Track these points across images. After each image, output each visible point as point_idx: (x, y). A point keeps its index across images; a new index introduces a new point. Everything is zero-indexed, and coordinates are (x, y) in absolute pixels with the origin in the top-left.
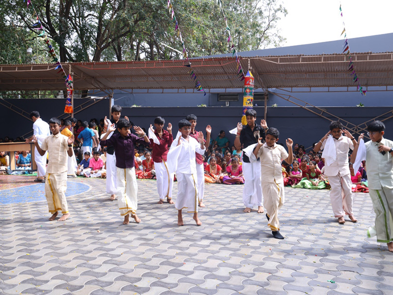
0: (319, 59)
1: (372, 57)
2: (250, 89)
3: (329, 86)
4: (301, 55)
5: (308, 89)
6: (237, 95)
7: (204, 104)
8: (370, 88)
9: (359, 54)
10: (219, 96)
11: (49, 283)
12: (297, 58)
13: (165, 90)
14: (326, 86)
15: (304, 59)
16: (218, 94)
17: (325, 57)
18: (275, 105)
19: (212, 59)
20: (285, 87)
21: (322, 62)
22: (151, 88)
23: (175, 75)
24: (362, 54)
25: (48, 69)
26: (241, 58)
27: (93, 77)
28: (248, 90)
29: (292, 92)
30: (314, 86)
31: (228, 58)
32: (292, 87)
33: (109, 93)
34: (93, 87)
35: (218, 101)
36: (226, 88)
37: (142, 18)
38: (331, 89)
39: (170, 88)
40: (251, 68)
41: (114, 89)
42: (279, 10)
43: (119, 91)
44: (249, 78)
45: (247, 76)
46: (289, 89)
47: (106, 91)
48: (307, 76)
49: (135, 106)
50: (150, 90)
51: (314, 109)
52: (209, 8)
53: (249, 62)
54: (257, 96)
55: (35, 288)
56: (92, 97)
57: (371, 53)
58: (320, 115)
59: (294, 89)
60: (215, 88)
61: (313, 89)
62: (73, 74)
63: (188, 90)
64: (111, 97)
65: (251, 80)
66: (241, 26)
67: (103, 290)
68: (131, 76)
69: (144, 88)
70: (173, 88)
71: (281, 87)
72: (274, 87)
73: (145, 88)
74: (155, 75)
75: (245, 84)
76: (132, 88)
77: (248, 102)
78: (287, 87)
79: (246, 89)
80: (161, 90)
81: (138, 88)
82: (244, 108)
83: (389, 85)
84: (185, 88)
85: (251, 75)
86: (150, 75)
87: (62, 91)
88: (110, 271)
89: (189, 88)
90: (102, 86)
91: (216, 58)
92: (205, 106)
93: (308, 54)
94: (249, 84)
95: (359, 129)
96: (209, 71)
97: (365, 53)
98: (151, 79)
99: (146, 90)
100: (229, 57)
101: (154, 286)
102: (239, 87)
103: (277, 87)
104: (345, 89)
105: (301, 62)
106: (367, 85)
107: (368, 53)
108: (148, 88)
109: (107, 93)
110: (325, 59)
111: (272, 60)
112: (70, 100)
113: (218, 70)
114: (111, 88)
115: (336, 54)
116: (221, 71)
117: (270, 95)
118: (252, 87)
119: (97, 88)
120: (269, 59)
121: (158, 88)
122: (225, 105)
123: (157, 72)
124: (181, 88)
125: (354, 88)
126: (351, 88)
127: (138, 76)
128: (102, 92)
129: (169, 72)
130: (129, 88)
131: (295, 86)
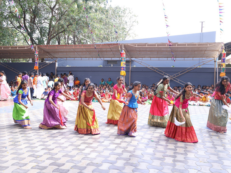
0: (155, 45)
1: (178, 45)
2: (124, 58)
3: (159, 58)
4: (147, 43)
5: (149, 59)
6: (117, 61)
7: (101, 65)
8: (177, 59)
10: (108, 61)
11: (38, 148)
12: (145, 45)
13: (82, 59)
14: (158, 58)
15: (148, 45)
17: (157, 44)
18: (135, 66)
19: (105, 44)
20: (139, 58)
21: (156, 46)
22: (76, 58)
23: (87, 51)
24: (174, 43)
25: (26, 48)
27: (48, 52)
28: (123, 59)
30: (152, 58)
31: (113, 44)
32: (142, 58)
34: (47, 57)
35: (107, 64)
36: (112, 58)
37: (71, 24)
38: (160, 59)
39: (85, 58)
40: (124, 49)
41: (58, 58)
42: (134, 21)
43: (60, 59)
44: (123, 53)
45: (122, 52)
46: (141, 59)
47: (54, 59)
48: (149, 53)
49: (68, 66)
51: (152, 68)
52: (103, 20)
53: (123, 46)
54: (127, 62)
55: (32, 150)
56: (47, 62)
57: (178, 43)
58: (155, 71)
59: (143, 59)
60: (106, 58)
61: (152, 59)
62: (38, 50)
63: (94, 59)
64: (56, 62)
65: (124, 54)
66: (117, 29)
67: (64, 150)
68: (66, 52)
69: (72, 58)
70: (86, 58)
71: (137, 58)
72: (134, 58)
73: (73, 58)
74: (78, 52)
76: (67, 58)
77: (124, 64)
79: (122, 58)
80: (80, 59)
81: (69, 58)
82: (122, 67)
83: (185, 57)
84: (92, 58)
85: (124, 52)
86: (75, 51)
87: (31, 59)
88: (65, 142)
89: (94, 58)
90: (52, 57)
91: (107, 44)
92: (102, 66)
93: (150, 42)
94: (123, 56)
95: (173, 77)
96: (104, 50)
97: (175, 43)
98: (76, 53)
101: (87, 148)
102: (117, 58)
103: (135, 58)
104: (166, 59)
105: (147, 47)
106: (176, 57)
108: (74, 58)
110: (158, 45)
111: (133, 45)
112: (37, 63)
113: (108, 50)
114: (56, 58)
116: (110, 50)
117: (132, 61)
118: (125, 57)
119: (50, 58)
120: (132, 45)
121: (79, 58)
122: (111, 66)
123: (79, 50)
124: (90, 58)
125: (170, 59)
126: (169, 59)
127: (69, 52)
128: (52, 59)
129: (84, 50)
130: (65, 58)
131: (144, 57)
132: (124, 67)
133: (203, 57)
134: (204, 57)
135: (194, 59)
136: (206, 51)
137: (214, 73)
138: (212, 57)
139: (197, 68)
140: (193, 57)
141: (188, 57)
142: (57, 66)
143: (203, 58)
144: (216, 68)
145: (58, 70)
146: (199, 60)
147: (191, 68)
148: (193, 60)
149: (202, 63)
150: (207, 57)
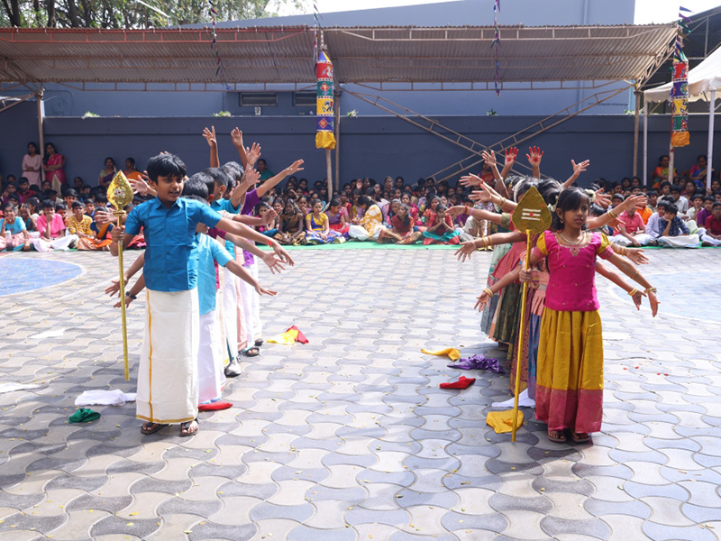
0: (441, 34)
1: (524, 33)
2: (329, 84)
3: (442, 81)
4: (410, 27)
5: (407, 85)
6: (275, 96)
7: (226, 111)
8: (506, 85)
9: (504, 27)
10: (242, 96)
12: (405, 32)
13: (150, 86)
14: (437, 80)
15: (416, 34)
16: (239, 93)
17: (449, 31)
18: (354, 114)
19: (254, 29)
20: (369, 80)
21: (446, 39)
22: (121, 81)
23: (176, 57)
24: (508, 27)
26: (307, 28)
27: (6, 58)
28: (325, 87)
29: (381, 90)
30: (418, 81)
31: (284, 28)
32: (381, 81)
33: (35, 89)
35: (240, 105)
36: (265, 82)
38: (447, 85)
39: (159, 81)
40: (326, 47)
41: (45, 81)
43: (52, 86)
44: (325, 65)
45: (321, 61)
46: (377, 85)
47: (29, 84)
49: (89, 115)
50: (120, 85)
51: (419, 119)
53: (322, 36)
54: (338, 95)
57: (522, 27)
58: (429, 130)
59: (386, 85)
60: (245, 82)
61: (417, 85)
63: (194, 86)
64: (38, 97)
65: (329, 68)
68: (88, 58)
69: (107, 81)
70: (164, 81)
71: (362, 81)
72: (350, 81)
73: (110, 81)
74: (136, 57)
75: (319, 76)
76: (83, 81)
78: (373, 81)
79: (320, 84)
80: (142, 86)
81: (95, 80)
82: (320, 118)
83: (536, 80)
84: (190, 83)
85: (328, 61)
86: (126, 57)
89: (196, 82)
90: (23, 77)
91: (262, 28)
92: (227, 114)
93: (423, 24)
94: (326, 76)
96: (243, 51)
97: (513, 27)
98: (127, 63)
99: (112, 86)
100: (286, 25)
102: (288, 81)
103: (356, 82)
104: (467, 85)
105: (411, 39)
106: (502, 80)
107: (518, 27)
108: (116, 81)
109: (31, 90)
110: (451, 34)
111: (360, 33)
113: (259, 50)
114: (39, 81)
115: (468, 27)
116: (265, 51)
117: (344, 94)
118: (331, 80)
119: (12, 79)
120: (356, 32)
121: (136, 81)
122: (254, 113)
123: (143, 51)
124: (181, 81)
125: (482, 85)
126: (478, 85)
127: (101, 57)
128: (22, 87)
129: (166, 51)
130: (76, 81)
131: (387, 81)
132: (328, 119)
133: (596, 78)
134: (600, 78)
135: (567, 84)
136: (611, 54)
137: (633, 132)
138: (627, 78)
139: (574, 117)
140: (562, 80)
141: (545, 79)
142: (43, 115)
143: (598, 82)
144: (641, 118)
145: (47, 133)
146: (578, 88)
147: (556, 118)
148: (562, 88)
149: (594, 100)
150: (609, 78)
